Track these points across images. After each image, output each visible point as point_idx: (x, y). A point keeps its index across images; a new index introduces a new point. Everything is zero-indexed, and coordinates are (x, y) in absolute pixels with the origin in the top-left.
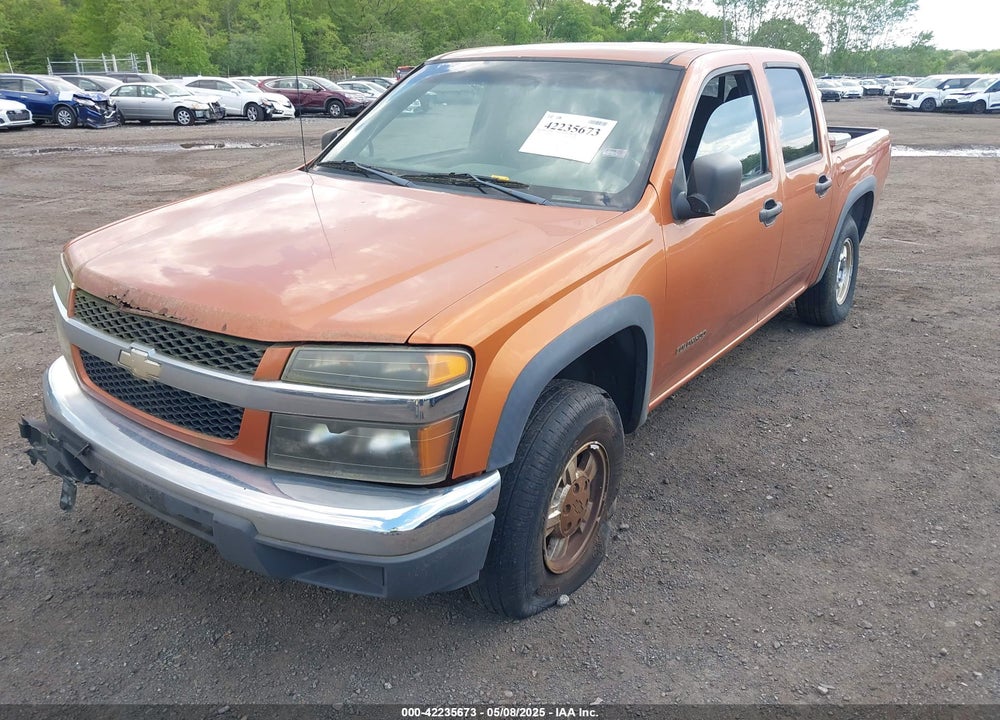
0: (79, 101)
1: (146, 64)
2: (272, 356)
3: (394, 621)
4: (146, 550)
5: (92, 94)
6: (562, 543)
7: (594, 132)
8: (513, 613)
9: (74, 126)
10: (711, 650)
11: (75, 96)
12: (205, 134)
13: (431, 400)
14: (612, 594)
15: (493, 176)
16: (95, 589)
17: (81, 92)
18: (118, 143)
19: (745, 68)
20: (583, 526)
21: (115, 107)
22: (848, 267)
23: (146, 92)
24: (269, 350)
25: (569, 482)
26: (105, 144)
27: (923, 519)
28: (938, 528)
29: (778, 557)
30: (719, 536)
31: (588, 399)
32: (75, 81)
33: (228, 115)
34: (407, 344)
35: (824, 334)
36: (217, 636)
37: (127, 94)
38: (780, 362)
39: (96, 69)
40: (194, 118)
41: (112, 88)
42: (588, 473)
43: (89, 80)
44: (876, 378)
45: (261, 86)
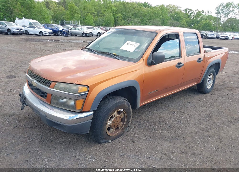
0: (63, 30)
1: (79, 23)
2: (53, 84)
3: (75, 140)
4: (37, 120)
5: (66, 29)
6: (113, 130)
7: (135, 46)
8: (98, 142)
9: (61, 36)
10: (135, 156)
11: (62, 29)
12: (87, 39)
13: (79, 95)
14: (121, 142)
15: (113, 53)
16: (25, 126)
17: (64, 28)
18: (69, 40)
19: (177, 33)
20: (120, 128)
21: (70, 32)
22: (212, 80)
23: (77, 29)
24: (52, 83)
25: (115, 117)
26: (66, 40)
27: (199, 137)
28: (201, 140)
29: (161, 140)
30: (150, 134)
31: (120, 100)
32: (63, 26)
33: (94, 35)
34: (75, 84)
35: (203, 95)
36: (42, 137)
37: (73, 29)
38: (188, 100)
39: (69, 24)
40: (86, 35)
41: (71, 28)
42: (121, 116)
43: (66, 26)
44: (209, 106)
45: (102, 29)
